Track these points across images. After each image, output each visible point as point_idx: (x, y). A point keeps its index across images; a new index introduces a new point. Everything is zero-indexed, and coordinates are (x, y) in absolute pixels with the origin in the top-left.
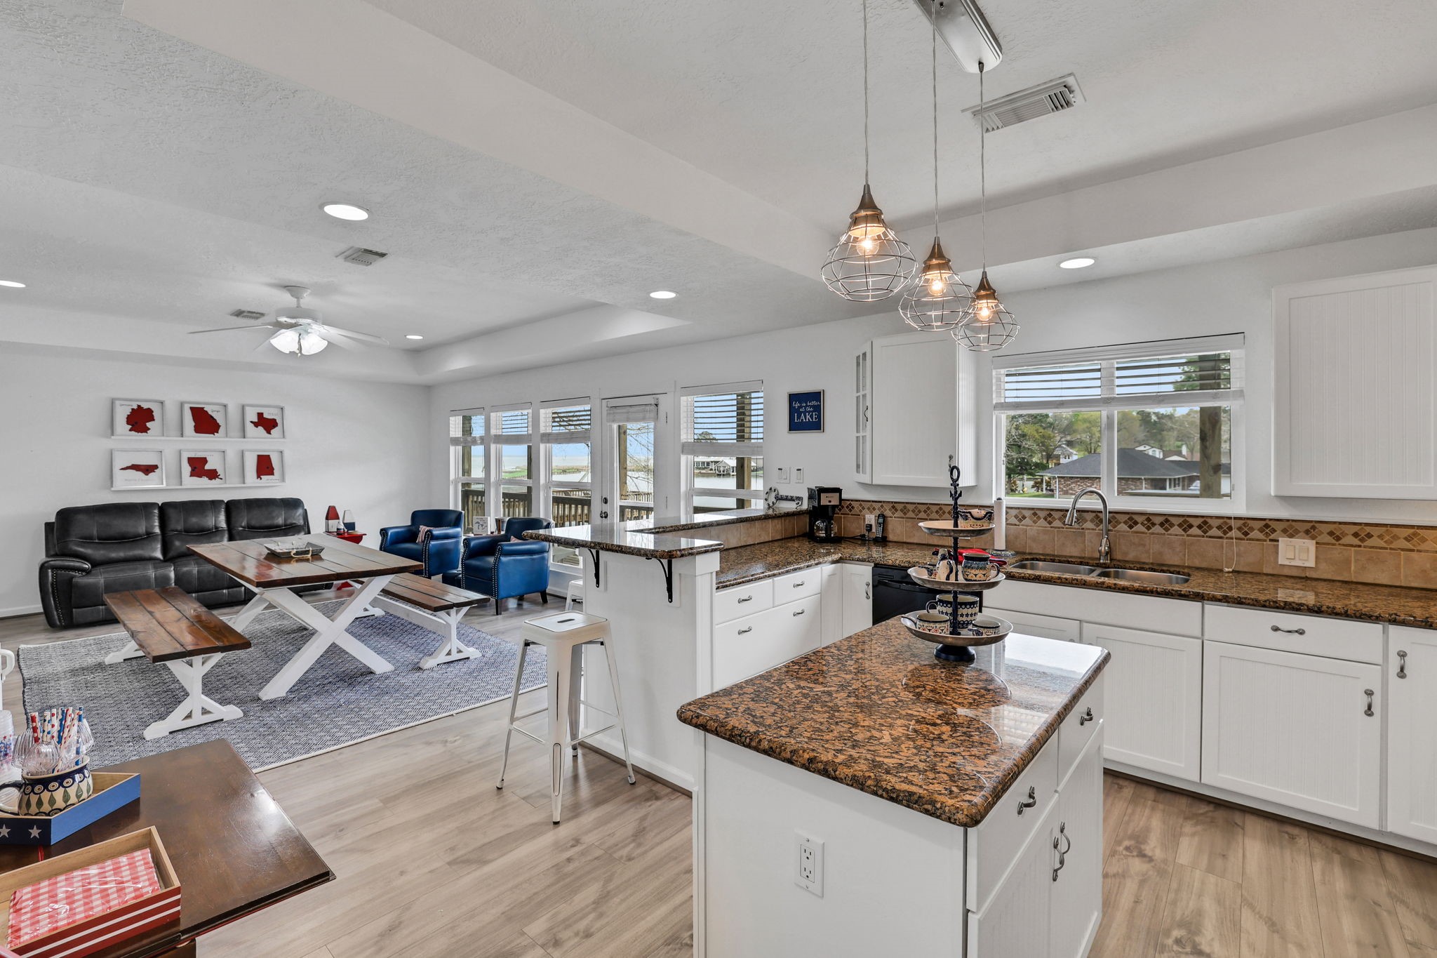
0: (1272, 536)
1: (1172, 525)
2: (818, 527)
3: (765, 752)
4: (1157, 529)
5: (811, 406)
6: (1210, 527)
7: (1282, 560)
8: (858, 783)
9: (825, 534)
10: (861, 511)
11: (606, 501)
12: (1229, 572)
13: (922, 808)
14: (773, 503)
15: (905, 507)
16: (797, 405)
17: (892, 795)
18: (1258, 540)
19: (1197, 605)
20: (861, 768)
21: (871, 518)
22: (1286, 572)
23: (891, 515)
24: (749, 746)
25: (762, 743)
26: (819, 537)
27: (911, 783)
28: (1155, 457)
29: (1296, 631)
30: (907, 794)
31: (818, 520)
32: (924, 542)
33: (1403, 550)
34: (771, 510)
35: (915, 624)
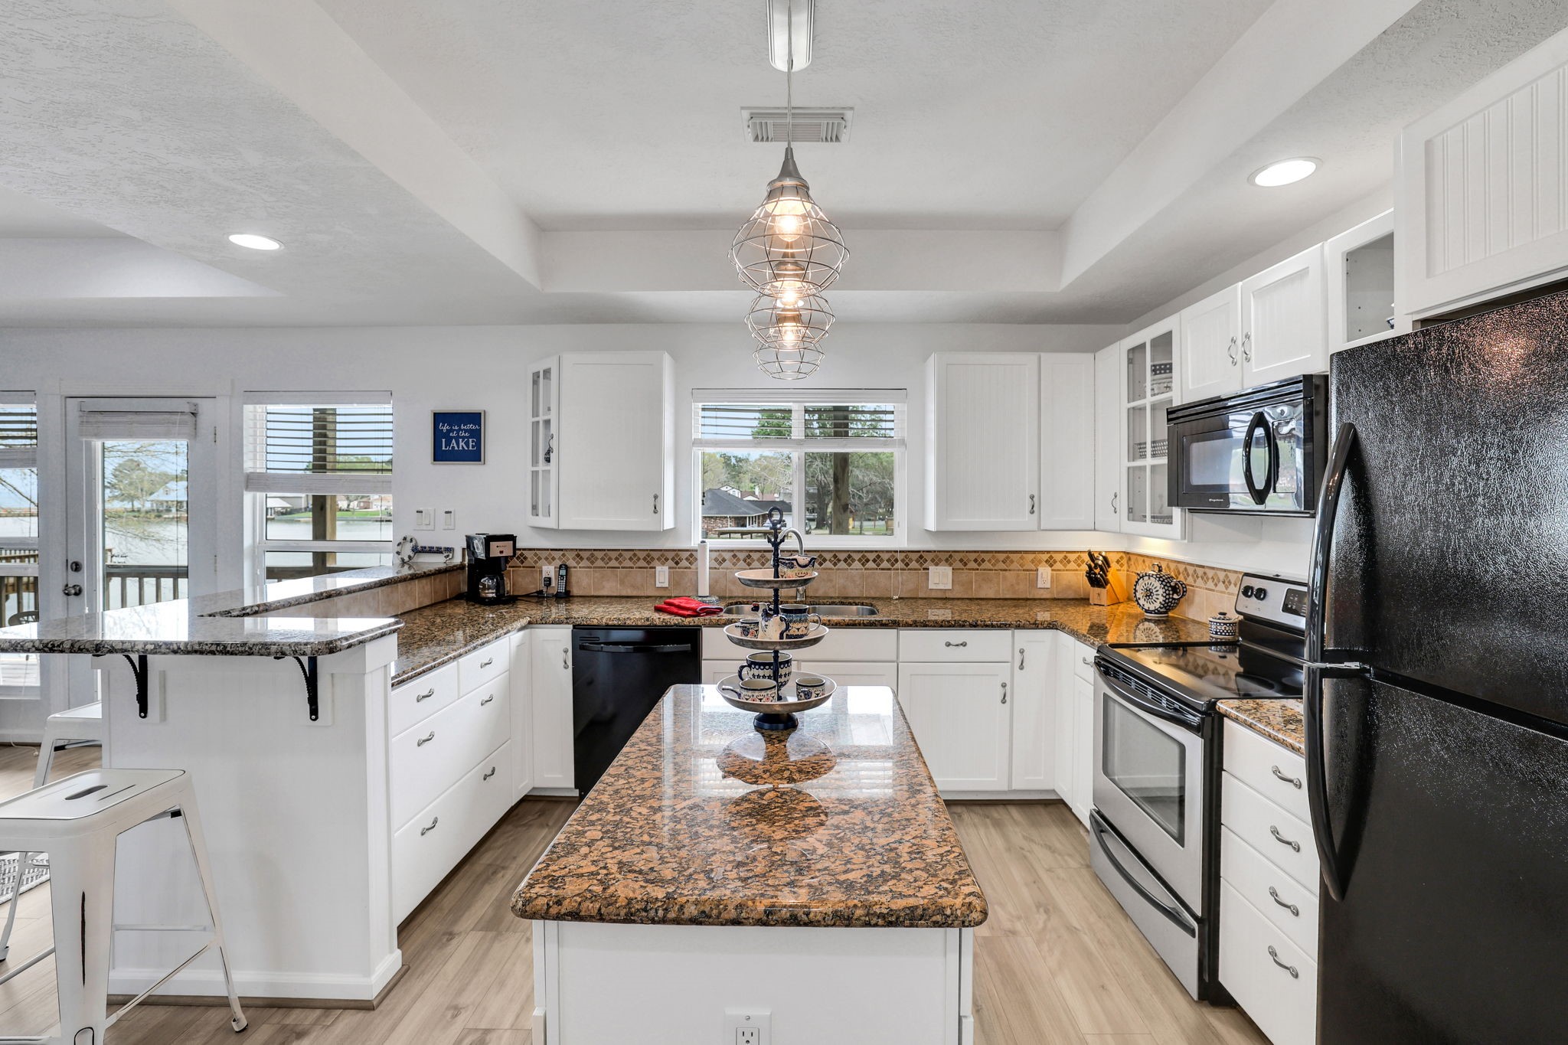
0: (925, 566)
1: (853, 560)
2: (484, 585)
3: (694, 921)
4: (842, 565)
5: (466, 431)
6: (882, 561)
7: (931, 586)
8: (843, 919)
9: (496, 593)
10: (536, 562)
11: (77, 567)
12: (896, 599)
13: (929, 922)
14: (410, 557)
15: (593, 556)
16: (446, 428)
17: (890, 919)
18: (915, 569)
19: (893, 632)
20: (836, 899)
21: (549, 570)
22: (934, 595)
23: (576, 565)
24: (664, 921)
25: (685, 910)
26: (489, 598)
27: (901, 895)
28: (734, 496)
29: (962, 644)
30: (908, 912)
31: (485, 577)
32: (615, 595)
33: (1001, 570)
34: (406, 567)
35: (739, 695)
